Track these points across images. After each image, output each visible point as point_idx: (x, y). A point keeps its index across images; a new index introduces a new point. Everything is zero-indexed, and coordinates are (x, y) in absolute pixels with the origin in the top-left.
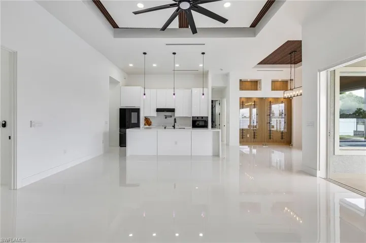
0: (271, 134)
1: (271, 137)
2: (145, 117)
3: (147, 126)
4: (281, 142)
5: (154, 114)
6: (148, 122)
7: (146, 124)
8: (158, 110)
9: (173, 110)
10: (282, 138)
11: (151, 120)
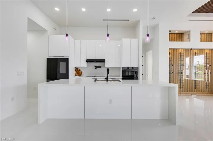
0: (196, 84)
1: (196, 87)
2: (76, 68)
3: (78, 77)
4: (205, 91)
5: (85, 64)
6: (78, 72)
7: (77, 74)
8: (88, 61)
9: (103, 61)
10: (207, 88)
11: (82, 70)
